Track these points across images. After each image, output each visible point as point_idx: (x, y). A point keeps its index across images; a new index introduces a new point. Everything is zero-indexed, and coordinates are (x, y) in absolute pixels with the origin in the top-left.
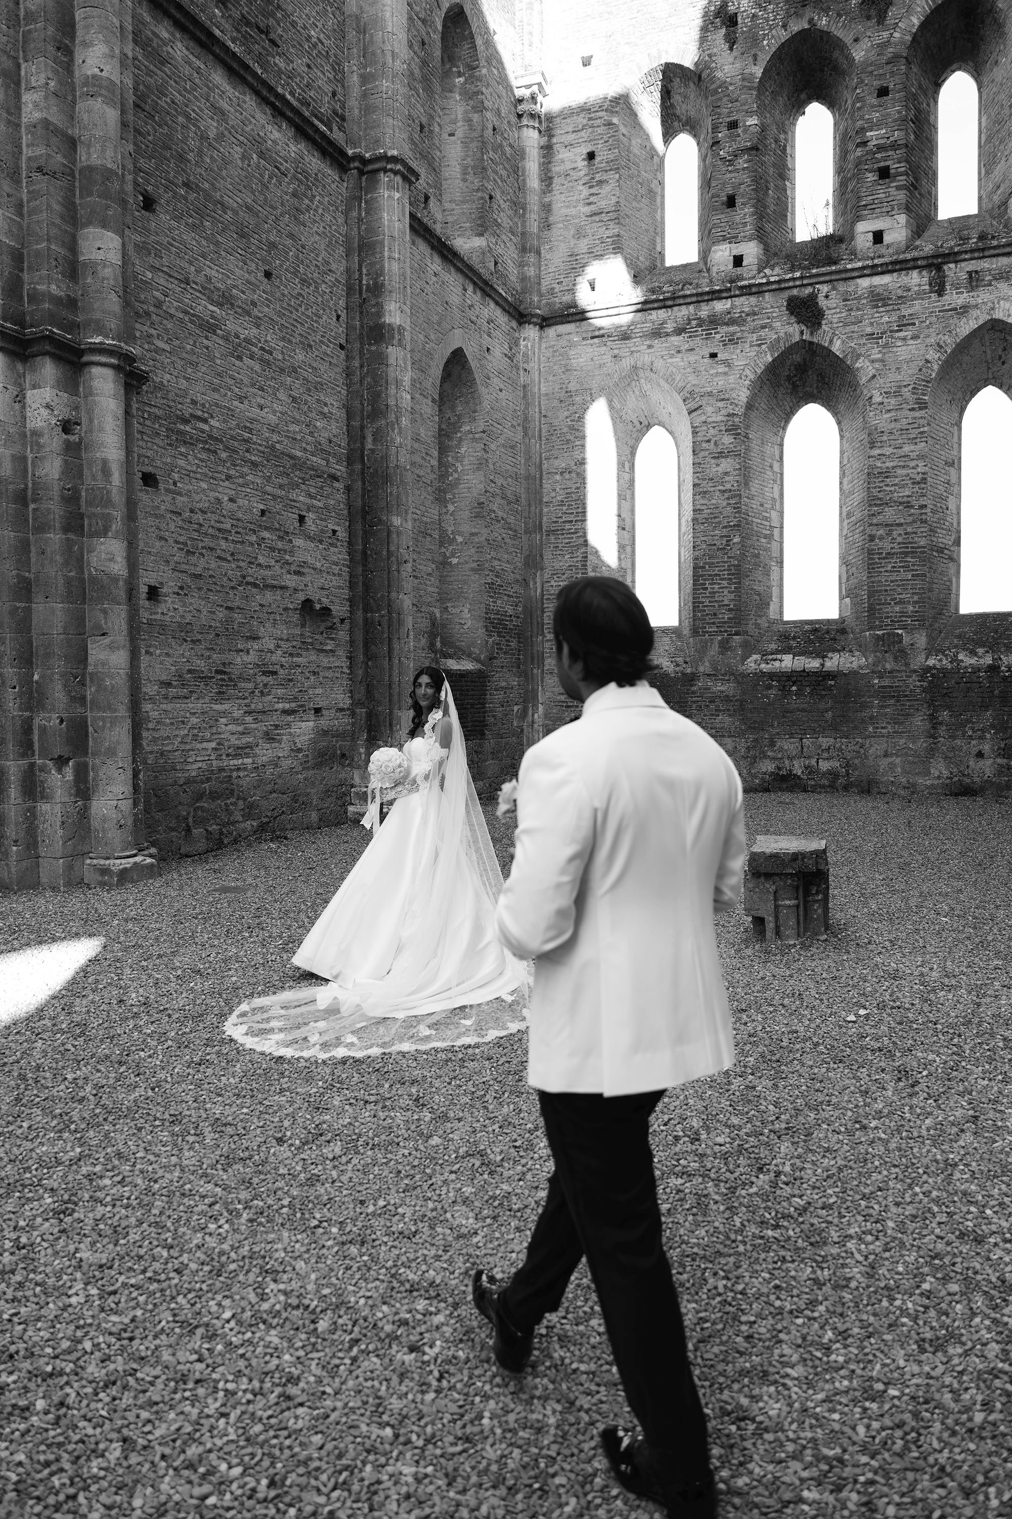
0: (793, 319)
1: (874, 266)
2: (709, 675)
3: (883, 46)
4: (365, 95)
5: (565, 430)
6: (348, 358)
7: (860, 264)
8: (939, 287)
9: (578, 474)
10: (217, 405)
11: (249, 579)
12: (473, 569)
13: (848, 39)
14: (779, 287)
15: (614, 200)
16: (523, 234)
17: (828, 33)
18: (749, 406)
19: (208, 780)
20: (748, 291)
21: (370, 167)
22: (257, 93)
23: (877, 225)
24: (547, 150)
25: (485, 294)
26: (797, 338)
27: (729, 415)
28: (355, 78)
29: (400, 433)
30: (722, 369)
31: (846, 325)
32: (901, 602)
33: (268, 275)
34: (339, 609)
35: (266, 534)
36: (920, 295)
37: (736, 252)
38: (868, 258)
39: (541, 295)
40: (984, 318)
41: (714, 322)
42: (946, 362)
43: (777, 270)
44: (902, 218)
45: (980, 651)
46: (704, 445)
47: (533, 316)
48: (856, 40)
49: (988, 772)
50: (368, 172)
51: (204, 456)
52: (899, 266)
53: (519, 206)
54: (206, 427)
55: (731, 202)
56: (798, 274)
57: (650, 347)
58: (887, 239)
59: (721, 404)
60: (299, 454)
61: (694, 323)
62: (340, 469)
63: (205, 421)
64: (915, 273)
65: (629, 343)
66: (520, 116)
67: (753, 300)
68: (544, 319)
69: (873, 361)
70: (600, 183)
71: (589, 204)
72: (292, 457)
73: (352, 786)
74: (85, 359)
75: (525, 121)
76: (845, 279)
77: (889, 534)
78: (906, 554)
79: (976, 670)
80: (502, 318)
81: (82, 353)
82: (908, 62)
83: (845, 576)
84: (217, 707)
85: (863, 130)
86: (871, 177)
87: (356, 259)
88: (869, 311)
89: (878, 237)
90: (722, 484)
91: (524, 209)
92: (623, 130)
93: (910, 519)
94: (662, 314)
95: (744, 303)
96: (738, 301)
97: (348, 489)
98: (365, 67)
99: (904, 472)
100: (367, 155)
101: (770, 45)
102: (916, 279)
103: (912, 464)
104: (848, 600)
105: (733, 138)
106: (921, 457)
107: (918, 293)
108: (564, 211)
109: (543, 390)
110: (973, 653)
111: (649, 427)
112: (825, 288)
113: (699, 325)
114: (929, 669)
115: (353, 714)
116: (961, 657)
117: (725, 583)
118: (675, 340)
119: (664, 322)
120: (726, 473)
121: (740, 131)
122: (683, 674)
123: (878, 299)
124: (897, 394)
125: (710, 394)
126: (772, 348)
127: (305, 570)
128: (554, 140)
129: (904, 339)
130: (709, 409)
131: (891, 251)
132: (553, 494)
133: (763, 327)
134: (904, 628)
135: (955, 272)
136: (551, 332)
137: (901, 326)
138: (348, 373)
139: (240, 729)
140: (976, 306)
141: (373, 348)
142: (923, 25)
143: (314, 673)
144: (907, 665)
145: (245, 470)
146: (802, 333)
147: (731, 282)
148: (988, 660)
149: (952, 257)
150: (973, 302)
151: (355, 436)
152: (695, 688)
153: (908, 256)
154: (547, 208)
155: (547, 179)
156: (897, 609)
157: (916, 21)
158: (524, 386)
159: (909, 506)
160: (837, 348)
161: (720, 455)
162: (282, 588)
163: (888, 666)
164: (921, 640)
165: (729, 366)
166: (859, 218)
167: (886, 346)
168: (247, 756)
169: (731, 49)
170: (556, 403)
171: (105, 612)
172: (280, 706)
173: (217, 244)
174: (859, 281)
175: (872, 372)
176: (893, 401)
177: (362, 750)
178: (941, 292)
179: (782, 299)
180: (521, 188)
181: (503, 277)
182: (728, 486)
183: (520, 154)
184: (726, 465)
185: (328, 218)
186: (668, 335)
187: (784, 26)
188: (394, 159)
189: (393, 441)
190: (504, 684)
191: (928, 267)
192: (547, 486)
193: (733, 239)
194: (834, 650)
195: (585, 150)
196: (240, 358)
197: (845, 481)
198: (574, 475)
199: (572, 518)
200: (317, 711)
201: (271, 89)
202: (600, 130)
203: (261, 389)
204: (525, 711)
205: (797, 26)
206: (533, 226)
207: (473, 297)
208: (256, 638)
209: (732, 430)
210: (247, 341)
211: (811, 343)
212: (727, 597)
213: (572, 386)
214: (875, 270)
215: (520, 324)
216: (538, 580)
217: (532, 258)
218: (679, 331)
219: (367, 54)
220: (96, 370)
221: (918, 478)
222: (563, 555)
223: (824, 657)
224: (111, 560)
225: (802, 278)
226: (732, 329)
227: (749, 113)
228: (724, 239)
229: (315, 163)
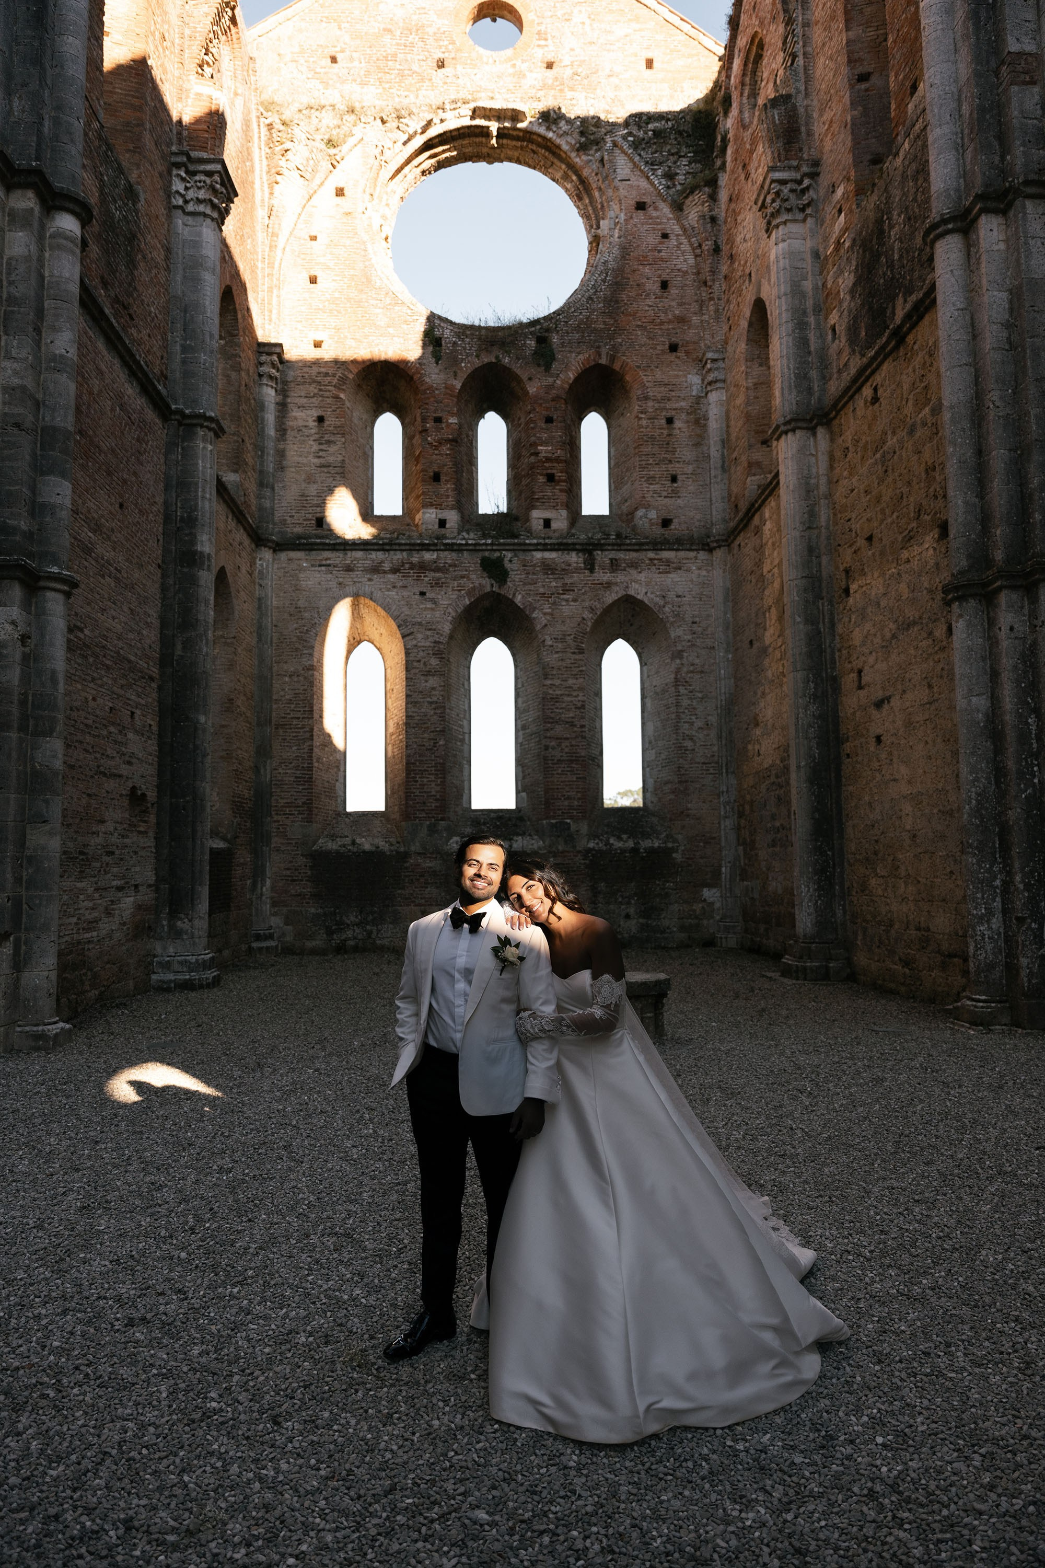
0: (485, 575)
1: (545, 544)
2: (419, 854)
3: (551, 387)
4: (184, 362)
5: (294, 639)
6: (164, 576)
7: (535, 541)
8: (590, 566)
9: (305, 678)
10: (89, 617)
11: (102, 769)
12: (221, 757)
13: (524, 377)
14: (474, 549)
15: (340, 458)
16: (261, 472)
17: (509, 369)
18: (451, 637)
19: (71, 952)
20: (451, 548)
21: (189, 421)
22: (122, 357)
23: (547, 514)
24: (282, 407)
25: (239, 522)
26: (488, 589)
27: (435, 642)
28: (178, 348)
29: (207, 643)
30: (429, 605)
31: (525, 584)
32: (569, 798)
33: (121, 506)
34: (152, 795)
35: (112, 729)
36: (577, 570)
37: (440, 516)
38: (541, 538)
39: (274, 524)
40: (621, 593)
41: (423, 567)
42: (596, 621)
43: (472, 535)
44: (564, 513)
45: (624, 837)
46: (415, 664)
47: (269, 541)
48: (530, 379)
49: (634, 930)
50: (186, 425)
51: (79, 661)
52: (562, 547)
53: (260, 449)
54: (82, 636)
55: (436, 478)
56: (489, 541)
57: (370, 580)
58: (554, 525)
59: (429, 633)
60: (133, 658)
61: (407, 566)
62: (155, 671)
63: (81, 630)
64: (574, 554)
65: (353, 574)
66: (260, 376)
67: (454, 555)
68: (278, 544)
69: (545, 614)
70: (329, 442)
71: (319, 457)
72: (129, 661)
73: (155, 956)
74: (42, 584)
75: (265, 381)
76: (524, 550)
77: (559, 745)
78: (572, 761)
79: (623, 851)
80: (247, 542)
81: (39, 578)
82: (566, 403)
83: (521, 775)
84: (79, 885)
85: (534, 445)
86: (542, 479)
87: (174, 495)
88: (541, 576)
89: (547, 523)
90: (430, 696)
91: (263, 452)
92: (348, 404)
93: (574, 735)
94: (380, 555)
95: (448, 557)
96: (443, 554)
97: (160, 688)
98: (185, 340)
99: (569, 699)
100: (187, 411)
101: (467, 366)
102: (574, 558)
103: (575, 694)
104: (524, 794)
105: (439, 430)
106: (581, 689)
107: (576, 568)
108: (296, 459)
109: (275, 603)
110: (619, 838)
111: (359, 642)
112: (509, 555)
113: (411, 568)
114: (590, 850)
115: (157, 890)
116: (612, 841)
117: (433, 777)
118: (391, 577)
119: (382, 562)
120: (433, 689)
121: (444, 425)
122: (398, 852)
123: (548, 568)
124: (563, 640)
125: (420, 624)
126: (470, 593)
127: (134, 760)
128: (289, 400)
129: (567, 600)
130: (420, 636)
131: (557, 535)
132: (282, 693)
133: (463, 577)
134: (571, 818)
135: (602, 557)
136: (283, 556)
137: (566, 591)
138: (164, 589)
139: (91, 904)
140: (616, 584)
141: (186, 570)
142: (576, 380)
143: (136, 853)
144: (574, 847)
145: (103, 672)
146: (492, 585)
147: (438, 538)
148: (631, 844)
149: (600, 546)
150: (614, 580)
151: (166, 643)
152: (407, 865)
153: (570, 541)
154: (281, 454)
155: (282, 431)
156: (566, 803)
157: (572, 376)
158: (259, 599)
159: (572, 725)
160: (518, 599)
161: (428, 673)
162: (120, 776)
163: (560, 848)
164: (584, 828)
165: (435, 603)
166: (534, 507)
167: (554, 603)
168: (94, 929)
169: (437, 363)
170: (286, 616)
171: (47, 802)
172: (115, 883)
173: (95, 480)
174: (534, 553)
175: (544, 622)
176: (560, 645)
177: (165, 923)
178: (592, 570)
179: (477, 558)
180: (261, 433)
181: (249, 506)
182: (435, 699)
183: (261, 406)
184: (433, 682)
185: (155, 459)
186: (385, 572)
187: (477, 356)
188: (211, 419)
189: (200, 650)
190: (242, 861)
191: (583, 551)
192: (276, 686)
193: (439, 506)
194: (518, 834)
195: (315, 413)
196: (103, 576)
197: (520, 700)
198: (301, 678)
199: (299, 715)
200: (136, 886)
201: (132, 356)
202: (329, 401)
203: (114, 603)
204: (254, 885)
205: (487, 359)
206: (271, 468)
207: (232, 524)
208: (103, 822)
209: (438, 654)
210: (108, 562)
211: (499, 594)
212: (434, 789)
213: (301, 603)
214: (545, 548)
215: (257, 546)
216: (268, 768)
217: (268, 492)
218: (395, 571)
219: (189, 331)
220: (50, 595)
221: (579, 704)
222: (291, 747)
223: (510, 840)
224: (54, 756)
225: (492, 544)
226: (438, 575)
227: (453, 415)
228: (432, 505)
229: (150, 415)
